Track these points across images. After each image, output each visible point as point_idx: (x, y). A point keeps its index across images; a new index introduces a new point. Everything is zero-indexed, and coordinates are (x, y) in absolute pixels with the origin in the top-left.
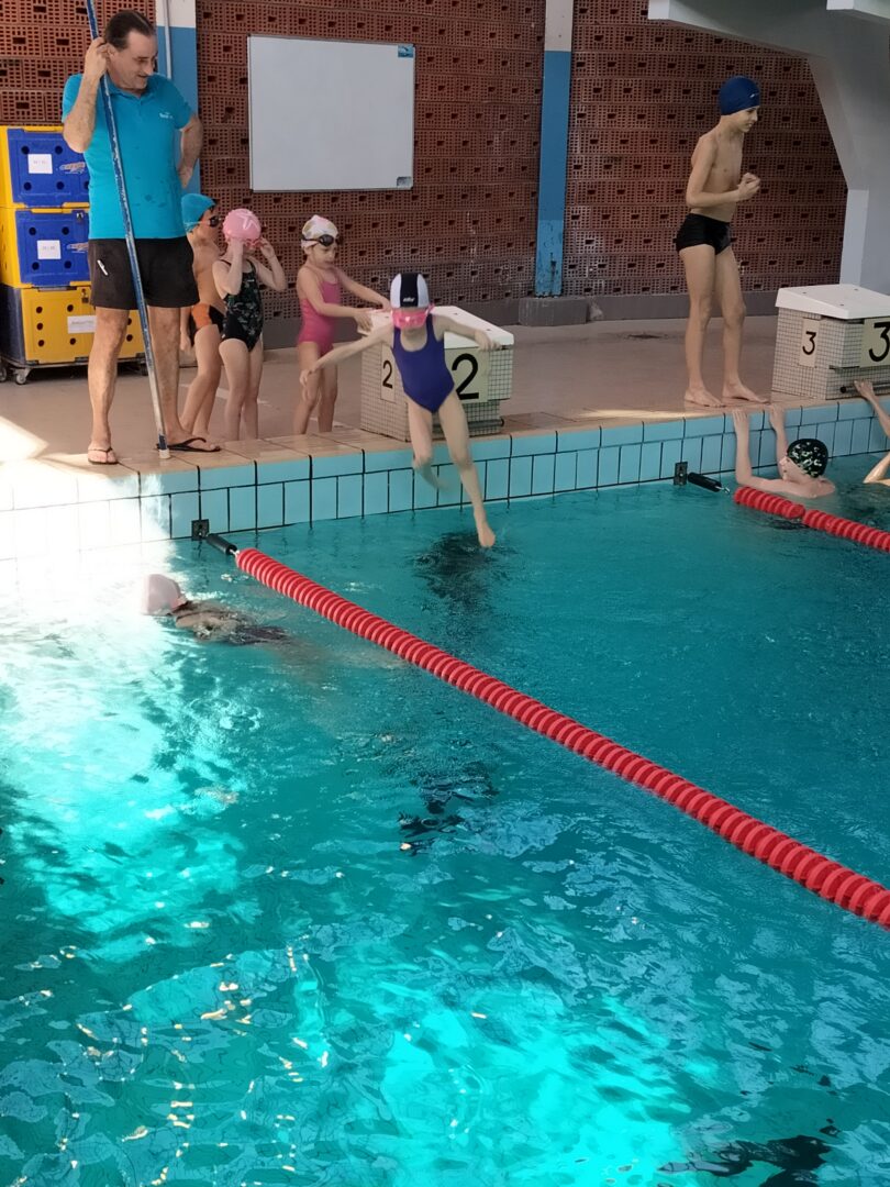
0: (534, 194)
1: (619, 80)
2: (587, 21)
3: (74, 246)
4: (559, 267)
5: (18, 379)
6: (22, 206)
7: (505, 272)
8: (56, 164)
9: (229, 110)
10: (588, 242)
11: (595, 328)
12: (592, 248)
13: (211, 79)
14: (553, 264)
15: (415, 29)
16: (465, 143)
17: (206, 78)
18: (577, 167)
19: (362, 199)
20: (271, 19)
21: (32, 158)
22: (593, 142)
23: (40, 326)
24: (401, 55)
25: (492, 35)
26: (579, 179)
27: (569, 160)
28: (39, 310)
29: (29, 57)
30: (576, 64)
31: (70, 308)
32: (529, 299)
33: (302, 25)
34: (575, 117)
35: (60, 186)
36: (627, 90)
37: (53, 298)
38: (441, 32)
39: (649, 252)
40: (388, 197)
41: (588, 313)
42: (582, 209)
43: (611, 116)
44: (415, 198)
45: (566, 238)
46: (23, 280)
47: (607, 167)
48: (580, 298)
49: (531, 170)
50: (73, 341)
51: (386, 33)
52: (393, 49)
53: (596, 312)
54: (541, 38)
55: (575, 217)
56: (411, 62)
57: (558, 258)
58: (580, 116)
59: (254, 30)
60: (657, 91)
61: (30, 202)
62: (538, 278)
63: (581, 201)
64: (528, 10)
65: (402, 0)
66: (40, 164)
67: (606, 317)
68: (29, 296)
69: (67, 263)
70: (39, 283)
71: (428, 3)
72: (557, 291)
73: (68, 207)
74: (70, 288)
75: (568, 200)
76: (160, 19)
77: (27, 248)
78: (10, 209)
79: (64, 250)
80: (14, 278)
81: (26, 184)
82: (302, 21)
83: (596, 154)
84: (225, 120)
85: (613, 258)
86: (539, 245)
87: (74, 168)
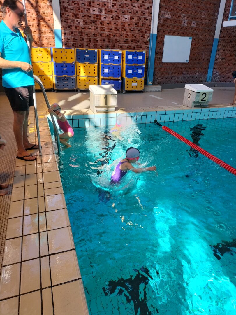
0: (209, 64)
1: (227, 44)
2: (223, 33)
3: (134, 71)
4: (211, 77)
5: (123, 93)
8: (133, 57)
9: (160, 48)
10: (217, 73)
11: (216, 88)
13: (158, 43)
14: (210, 76)
15: (193, 34)
16: (198, 55)
17: (157, 43)
18: (217, 59)
19: (180, 64)
20: (169, 32)
22: (220, 55)
23: (128, 84)
24: (190, 39)
26: (217, 62)
27: (215, 58)
28: (128, 82)
30: (219, 41)
31: (132, 81)
32: (205, 82)
34: (218, 50)
35: (133, 61)
36: (228, 46)
37: (130, 80)
38: (197, 35)
39: (227, 75)
40: (184, 64)
41: (215, 85)
42: (216, 67)
43: (224, 51)
44: (189, 64)
45: (213, 72)
46: (126, 77)
47: (222, 60)
48: (214, 83)
49: (209, 60)
50: (132, 87)
51: (187, 35)
52: (188, 38)
53: (216, 85)
54: (214, 36)
56: (191, 40)
57: (211, 75)
58: (219, 50)
59: (166, 34)
60: (233, 46)
61: (128, 64)
62: (207, 79)
63: (217, 65)
64: (212, 31)
65: (191, 29)
66: (130, 57)
67: (218, 86)
68: (126, 79)
69: (133, 74)
70: (128, 77)
71: (196, 29)
72: (210, 81)
73: (134, 65)
74: (133, 78)
75: (214, 65)
76: (151, 33)
77: (127, 71)
78: (125, 64)
79: (132, 72)
80: (124, 76)
81: (128, 60)
82: (174, 33)
83: (220, 57)
84: (159, 50)
85: (221, 76)
86: (208, 73)
87: (135, 58)
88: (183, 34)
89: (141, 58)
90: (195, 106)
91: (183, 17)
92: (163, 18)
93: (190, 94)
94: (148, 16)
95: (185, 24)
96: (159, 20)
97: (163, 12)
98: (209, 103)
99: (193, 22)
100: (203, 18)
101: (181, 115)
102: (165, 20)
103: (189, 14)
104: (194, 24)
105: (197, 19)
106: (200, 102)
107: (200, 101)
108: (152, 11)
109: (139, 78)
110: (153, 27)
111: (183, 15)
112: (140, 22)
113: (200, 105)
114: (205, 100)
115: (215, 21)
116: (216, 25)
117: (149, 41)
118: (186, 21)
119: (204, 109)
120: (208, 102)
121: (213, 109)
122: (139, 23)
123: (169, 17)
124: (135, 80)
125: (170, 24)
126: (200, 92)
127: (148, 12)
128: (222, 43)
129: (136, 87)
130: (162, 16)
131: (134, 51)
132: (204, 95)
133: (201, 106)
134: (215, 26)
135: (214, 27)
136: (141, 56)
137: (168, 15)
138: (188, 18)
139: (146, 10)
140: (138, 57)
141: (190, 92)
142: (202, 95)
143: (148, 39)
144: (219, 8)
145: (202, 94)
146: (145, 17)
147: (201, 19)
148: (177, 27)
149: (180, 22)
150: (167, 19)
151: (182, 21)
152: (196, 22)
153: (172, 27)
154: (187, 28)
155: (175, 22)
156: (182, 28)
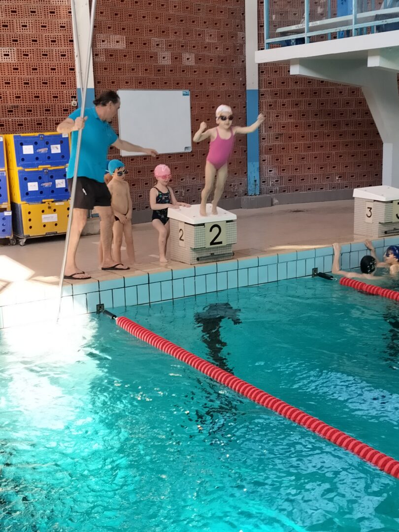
0: (245, 151)
1: (280, 101)
2: (264, 77)
3: (44, 184)
4: (258, 182)
5: (21, 243)
6: (21, 168)
7: (234, 186)
8: (35, 149)
10: (270, 171)
11: (276, 208)
12: (272, 174)
14: (255, 181)
15: (190, 83)
18: (264, 139)
19: (170, 157)
20: (127, 83)
21: (24, 147)
22: (270, 127)
23: (30, 220)
24: (184, 95)
25: (223, 84)
26: (265, 144)
27: (260, 136)
28: (29, 213)
29: (22, 104)
30: (261, 95)
31: (43, 211)
32: (245, 197)
33: (141, 84)
35: (37, 159)
36: (284, 105)
37: (35, 207)
38: (201, 84)
39: (298, 174)
40: (181, 156)
41: (272, 202)
42: (266, 157)
44: (193, 155)
45: (260, 169)
46: (22, 200)
47: (277, 138)
48: (268, 195)
50: (44, 226)
51: (177, 86)
52: (180, 93)
53: (276, 201)
54: (245, 85)
55: (264, 160)
56: (188, 97)
57: (257, 178)
59: (119, 87)
60: (297, 105)
61: (25, 166)
62: (249, 188)
63: (266, 153)
64: (238, 73)
65: (183, 71)
66: (28, 150)
67: (280, 203)
68: (24, 207)
69: (41, 192)
70: (29, 201)
71: (195, 72)
72: (258, 193)
73: (41, 168)
74: (42, 203)
75: (260, 153)
76: (79, 86)
77: (23, 187)
78: (15, 170)
79: (40, 186)
80: (18, 199)
81: (22, 159)
83: (272, 133)
85: (281, 177)
86: (249, 173)
87: (43, 151)
88: (166, 83)
89: (59, 151)
90: (198, 259)
91: (157, 45)
92: (106, 50)
93: (181, 230)
94: (63, 48)
95: (165, 59)
96: (95, 55)
97: (102, 36)
98: (234, 248)
99: (186, 55)
100: (209, 44)
102: (111, 54)
103: (172, 38)
104: (188, 59)
105: (194, 47)
108: (72, 35)
109: (61, 201)
110: (81, 73)
111: (155, 40)
112: (45, 61)
113: (212, 254)
114: (221, 243)
115: (240, 49)
116: (245, 59)
118: (168, 54)
119: (223, 265)
120: (230, 245)
121: (244, 261)
122: (44, 64)
123: (122, 46)
124: (49, 208)
125: (127, 62)
126: (203, 224)
127: (62, 38)
128: (268, 99)
129: (56, 225)
130: (101, 46)
131: (37, 134)
132: (216, 230)
133: (215, 258)
134: (243, 61)
135: (241, 63)
136: (59, 146)
137: (116, 43)
138: (170, 46)
139: (56, 34)
140: (50, 150)
141: (182, 226)
142: (211, 231)
143: (74, 103)
144: (244, 19)
146: (56, 49)
147: (205, 47)
148: (146, 70)
149: (151, 57)
150: (116, 51)
151: (156, 54)
152: (193, 55)
153: (133, 70)
154: (171, 71)
155: (138, 57)
156: (159, 71)
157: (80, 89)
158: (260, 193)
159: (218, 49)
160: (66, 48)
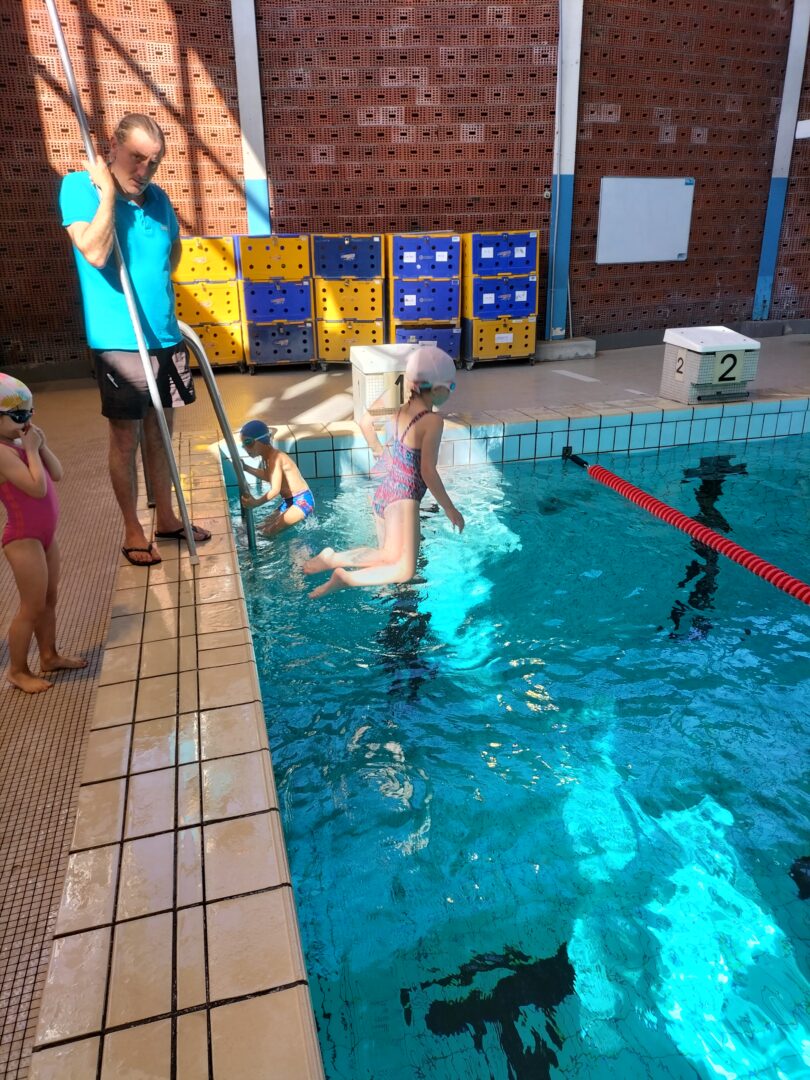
0: (757, 261)
2: (800, 160)
3: (501, 297)
5: (468, 368)
6: (477, 276)
7: (736, 307)
8: (495, 253)
9: (588, 219)
10: (787, 289)
11: (787, 339)
12: (789, 293)
13: (580, 202)
14: (765, 301)
15: (696, 169)
16: (719, 233)
17: (577, 202)
18: (785, 245)
20: (615, 167)
21: (484, 249)
22: (796, 230)
23: (481, 340)
24: (687, 184)
25: (741, 170)
26: (785, 252)
27: (780, 241)
28: (481, 331)
29: (485, 196)
30: (790, 184)
31: (497, 330)
32: (748, 322)
33: (633, 170)
34: (787, 216)
35: (497, 264)
37: (488, 324)
38: (711, 169)
40: (672, 265)
41: (783, 330)
42: (785, 270)
43: (808, 214)
44: (687, 265)
45: (774, 286)
46: (475, 315)
47: (804, 245)
48: (780, 321)
49: (757, 248)
50: (497, 347)
51: (679, 172)
52: (680, 182)
53: (788, 329)
54: (770, 171)
55: (780, 274)
56: (692, 188)
57: (768, 298)
58: (789, 215)
59: (605, 174)
61: (481, 274)
62: (755, 310)
63: (786, 265)
64: (764, 155)
65: (690, 152)
66: (487, 253)
67: (794, 332)
68: (477, 324)
69: (497, 305)
70: (482, 317)
71: (705, 153)
72: (766, 317)
73: (500, 275)
74: (498, 319)
75: (778, 264)
76: (555, 171)
77: (478, 298)
78: (471, 277)
79: (496, 299)
80: (470, 314)
81: (479, 264)
82: (632, 168)
83: (797, 237)
84: (585, 225)
85: (801, 298)
86: (757, 291)
87: (504, 254)
88: (665, 168)
89: (523, 255)
90: (699, 398)
91: (661, 116)
92: (595, 124)
93: (681, 359)
94: (542, 123)
95: (668, 136)
96: (580, 130)
97: (591, 106)
98: (749, 387)
99: (696, 130)
100: (730, 115)
101: (653, 430)
102: (600, 130)
104: (699, 135)
105: (709, 118)
106: (716, 385)
107: (716, 381)
108: (554, 105)
109: (519, 317)
110: (560, 155)
111: (658, 109)
112: (518, 141)
113: (719, 393)
114: (733, 379)
115: (771, 121)
117: (550, 200)
118: (672, 129)
119: (731, 408)
120: (744, 383)
121: (761, 405)
122: (515, 144)
123: (614, 119)
124: (505, 325)
125: (620, 141)
126: (714, 353)
127: (542, 110)
128: (800, 191)
129: (510, 347)
130: (589, 119)
131: (499, 233)
132: (730, 361)
133: (720, 398)
134: (773, 138)
135: (768, 142)
136: (524, 249)
137: (608, 114)
138: (677, 117)
139: (534, 104)
140: (513, 253)
141: (682, 354)
142: (723, 362)
143: (547, 194)
144: (783, 79)
145: (720, 357)
146: (533, 124)
147: (724, 119)
148: (642, 150)
149: (651, 133)
150: (606, 125)
151: (658, 129)
152: (706, 130)
153: (625, 150)
154: (675, 151)
155: (635, 132)
156: (658, 151)
157: (556, 176)
158: (769, 318)
159: (741, 122)
160: (545, 122)
